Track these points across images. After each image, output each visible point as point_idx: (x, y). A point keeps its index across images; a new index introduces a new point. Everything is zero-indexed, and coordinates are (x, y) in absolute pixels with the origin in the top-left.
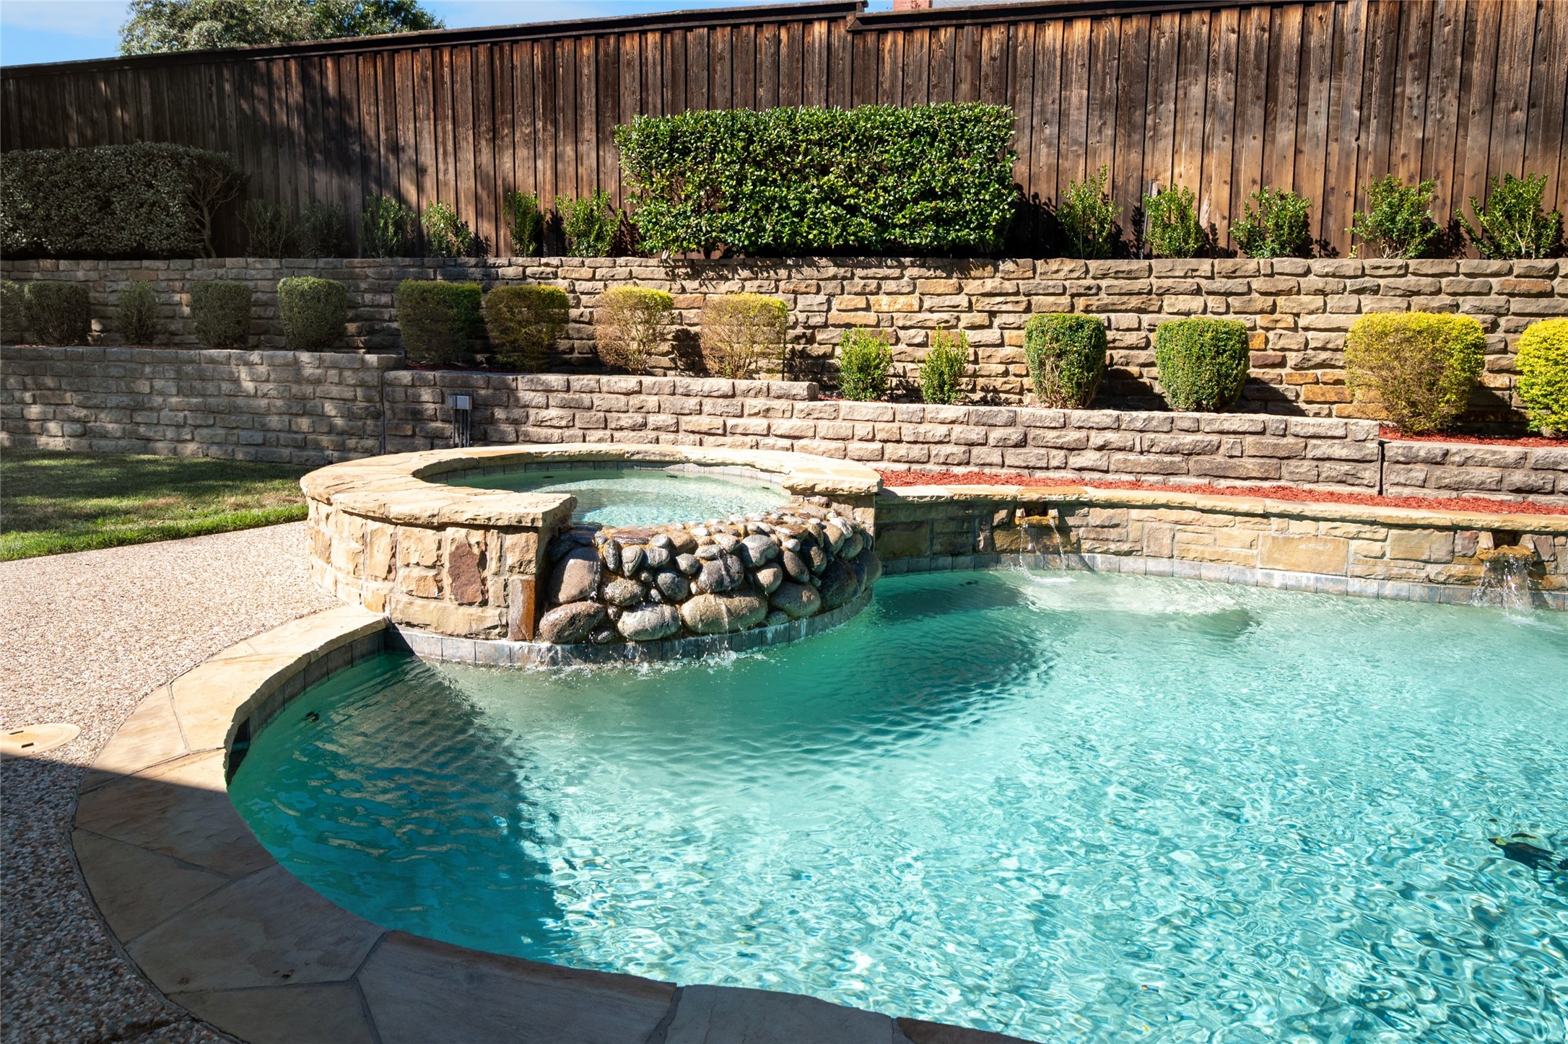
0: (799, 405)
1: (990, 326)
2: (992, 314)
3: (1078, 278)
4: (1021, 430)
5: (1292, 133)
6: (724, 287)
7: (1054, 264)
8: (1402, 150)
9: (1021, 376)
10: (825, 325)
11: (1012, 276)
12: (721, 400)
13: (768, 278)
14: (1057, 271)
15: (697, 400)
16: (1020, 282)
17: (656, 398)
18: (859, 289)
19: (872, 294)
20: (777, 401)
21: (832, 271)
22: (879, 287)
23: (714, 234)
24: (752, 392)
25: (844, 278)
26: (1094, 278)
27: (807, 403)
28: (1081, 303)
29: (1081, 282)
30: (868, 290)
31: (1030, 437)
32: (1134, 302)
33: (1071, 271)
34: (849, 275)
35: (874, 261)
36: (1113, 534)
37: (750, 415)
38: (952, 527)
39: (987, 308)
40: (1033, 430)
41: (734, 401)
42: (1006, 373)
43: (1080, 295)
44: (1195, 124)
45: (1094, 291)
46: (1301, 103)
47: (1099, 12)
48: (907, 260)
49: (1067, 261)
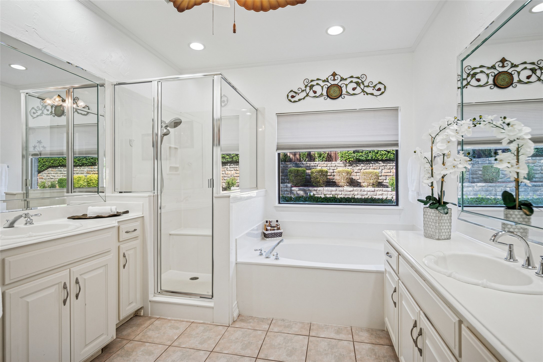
0: (389, 193)
6: (358, 168)
10: (381, 176)
12: (372, 192)
13: (368, 166)
15: (366, 192)
17: (357, 192)
18: (389, 168)
19: (391, 169)
20: (384, 192)
21: (383, 164)
22: (393, 168)
23: (358, 157)
24: (379, 190)
25: (385, 166)
27: (391, 192)
30: (390, 168)
34: (386, 165)
35: (391, 162)
37: (378, 195)
41: (375, 192)
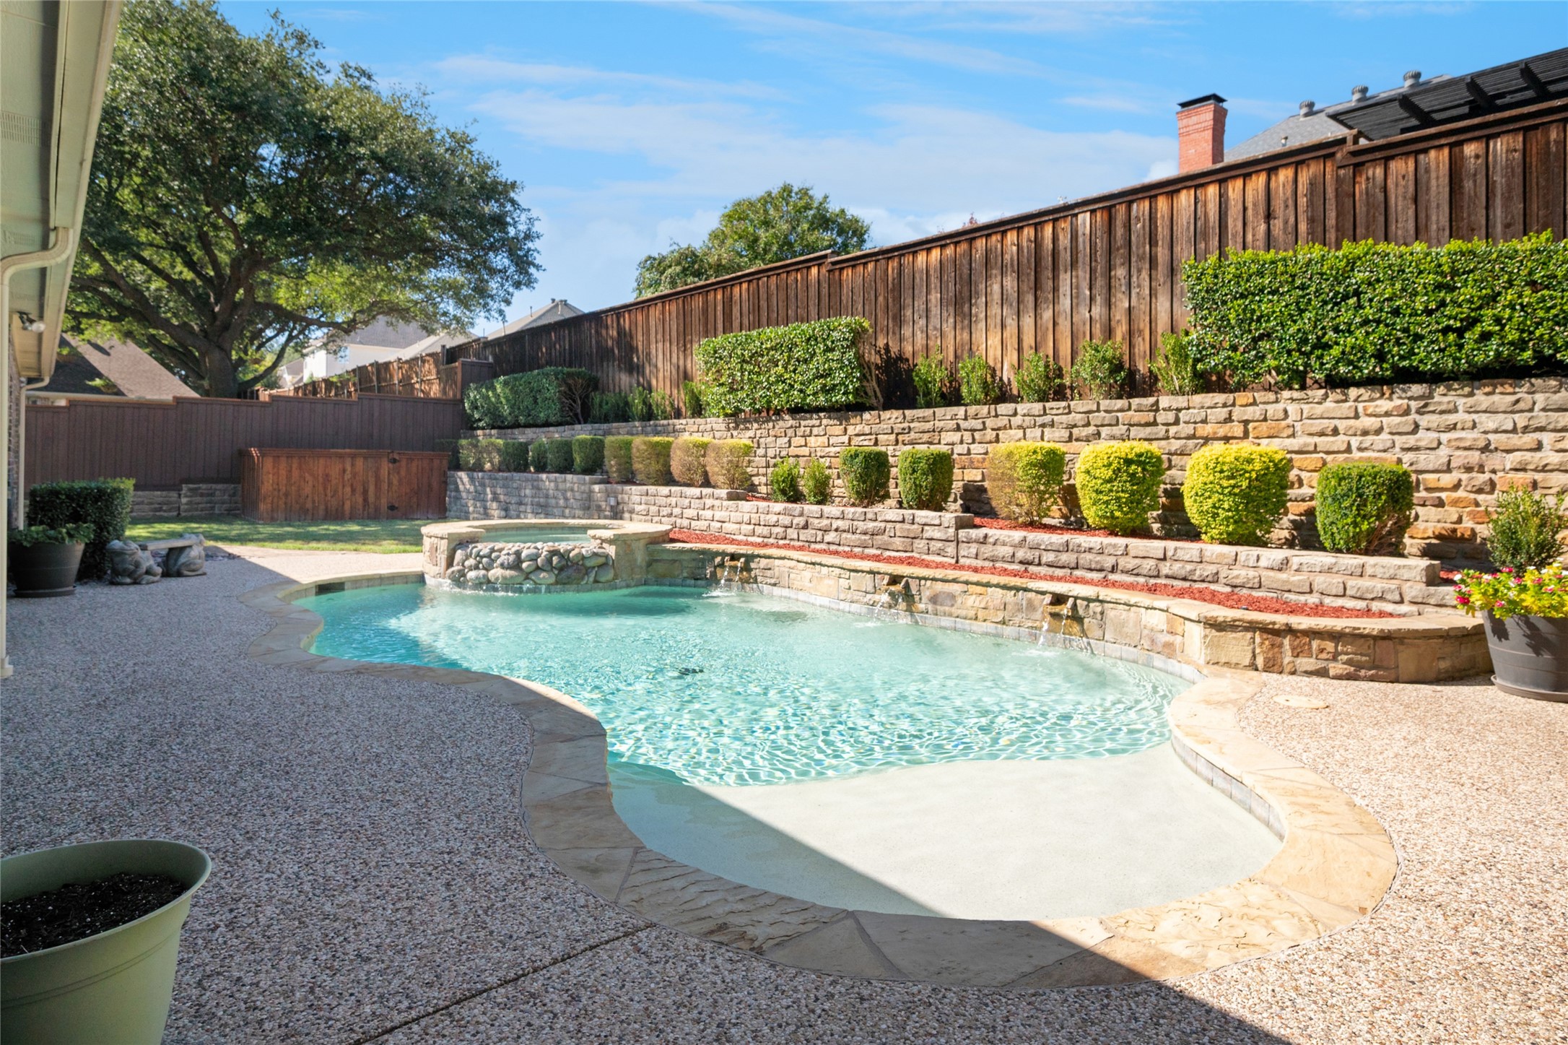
5: (1051, 311)
6: (749, 433)
8: (1118, 317)
10: (789, 456)
13: (765, 428)
14: (890, 419)
16: (872, 426)
18: (802, 433)
19: (808, 436)
22: (811, 431)
25: (796, 427)
26: (909, 422)
30: (806, 433)
32: (925, 437)
34: (798, 425)
35: (807, 416)
36: (768, 573)
38: (693, 564)
41: (702, 501)
43: (900, 434)
44: (995, 310)
45: (907, 431)
46: (1055, 289)
48: (822, 415)
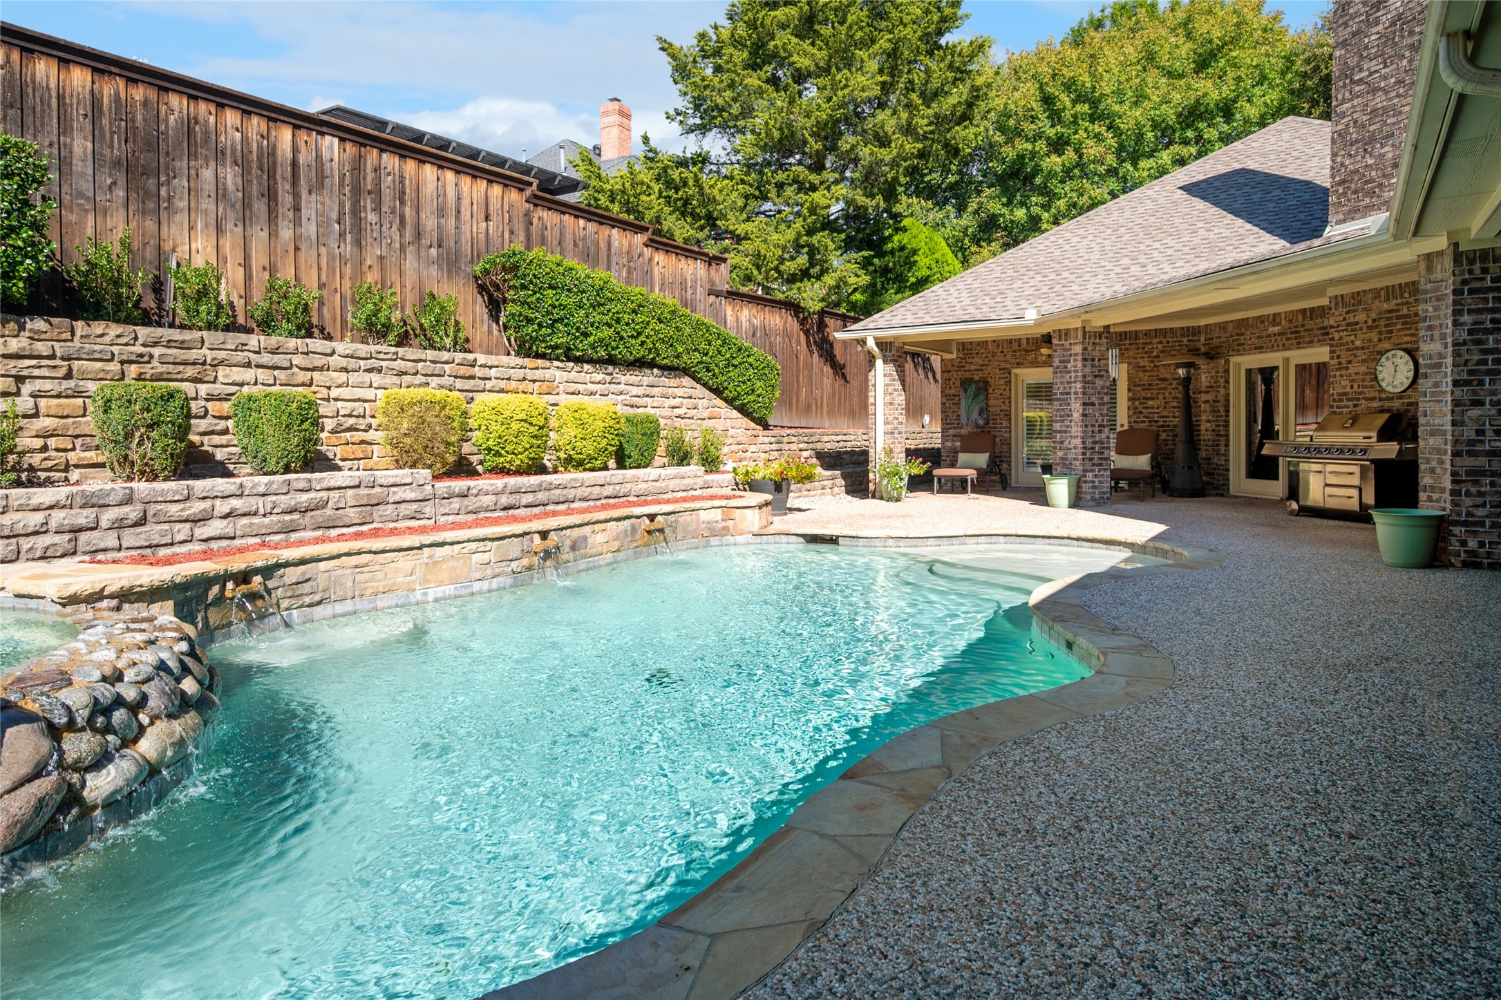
1: (18, 394)
2: (20, 379)
3: (127, 344)
4: (140, 507)
5: (291, 231)
7: (98, 327)
8: (369, 262)
9: (65, 450)
11: (42, 337)
14: (102, 335)
16: (57, 345)
26: (144, 345)
28: (133, 370)
29: (131, 349)
31: (150, 514)
32: (190, 371)
33: (118, 336)
36: (306, 588)
39: (13, 372)
40: (153, 506)
42: (45, 448)
43: (131, 362)
44: (208, 205)
45: (146, 359)
46: (297, 209)
47: (102, 66)
49: (113, 325)
